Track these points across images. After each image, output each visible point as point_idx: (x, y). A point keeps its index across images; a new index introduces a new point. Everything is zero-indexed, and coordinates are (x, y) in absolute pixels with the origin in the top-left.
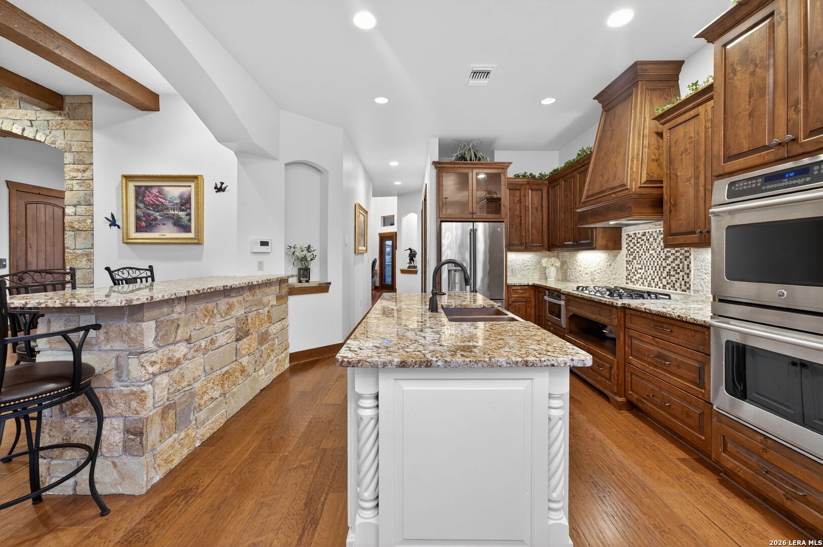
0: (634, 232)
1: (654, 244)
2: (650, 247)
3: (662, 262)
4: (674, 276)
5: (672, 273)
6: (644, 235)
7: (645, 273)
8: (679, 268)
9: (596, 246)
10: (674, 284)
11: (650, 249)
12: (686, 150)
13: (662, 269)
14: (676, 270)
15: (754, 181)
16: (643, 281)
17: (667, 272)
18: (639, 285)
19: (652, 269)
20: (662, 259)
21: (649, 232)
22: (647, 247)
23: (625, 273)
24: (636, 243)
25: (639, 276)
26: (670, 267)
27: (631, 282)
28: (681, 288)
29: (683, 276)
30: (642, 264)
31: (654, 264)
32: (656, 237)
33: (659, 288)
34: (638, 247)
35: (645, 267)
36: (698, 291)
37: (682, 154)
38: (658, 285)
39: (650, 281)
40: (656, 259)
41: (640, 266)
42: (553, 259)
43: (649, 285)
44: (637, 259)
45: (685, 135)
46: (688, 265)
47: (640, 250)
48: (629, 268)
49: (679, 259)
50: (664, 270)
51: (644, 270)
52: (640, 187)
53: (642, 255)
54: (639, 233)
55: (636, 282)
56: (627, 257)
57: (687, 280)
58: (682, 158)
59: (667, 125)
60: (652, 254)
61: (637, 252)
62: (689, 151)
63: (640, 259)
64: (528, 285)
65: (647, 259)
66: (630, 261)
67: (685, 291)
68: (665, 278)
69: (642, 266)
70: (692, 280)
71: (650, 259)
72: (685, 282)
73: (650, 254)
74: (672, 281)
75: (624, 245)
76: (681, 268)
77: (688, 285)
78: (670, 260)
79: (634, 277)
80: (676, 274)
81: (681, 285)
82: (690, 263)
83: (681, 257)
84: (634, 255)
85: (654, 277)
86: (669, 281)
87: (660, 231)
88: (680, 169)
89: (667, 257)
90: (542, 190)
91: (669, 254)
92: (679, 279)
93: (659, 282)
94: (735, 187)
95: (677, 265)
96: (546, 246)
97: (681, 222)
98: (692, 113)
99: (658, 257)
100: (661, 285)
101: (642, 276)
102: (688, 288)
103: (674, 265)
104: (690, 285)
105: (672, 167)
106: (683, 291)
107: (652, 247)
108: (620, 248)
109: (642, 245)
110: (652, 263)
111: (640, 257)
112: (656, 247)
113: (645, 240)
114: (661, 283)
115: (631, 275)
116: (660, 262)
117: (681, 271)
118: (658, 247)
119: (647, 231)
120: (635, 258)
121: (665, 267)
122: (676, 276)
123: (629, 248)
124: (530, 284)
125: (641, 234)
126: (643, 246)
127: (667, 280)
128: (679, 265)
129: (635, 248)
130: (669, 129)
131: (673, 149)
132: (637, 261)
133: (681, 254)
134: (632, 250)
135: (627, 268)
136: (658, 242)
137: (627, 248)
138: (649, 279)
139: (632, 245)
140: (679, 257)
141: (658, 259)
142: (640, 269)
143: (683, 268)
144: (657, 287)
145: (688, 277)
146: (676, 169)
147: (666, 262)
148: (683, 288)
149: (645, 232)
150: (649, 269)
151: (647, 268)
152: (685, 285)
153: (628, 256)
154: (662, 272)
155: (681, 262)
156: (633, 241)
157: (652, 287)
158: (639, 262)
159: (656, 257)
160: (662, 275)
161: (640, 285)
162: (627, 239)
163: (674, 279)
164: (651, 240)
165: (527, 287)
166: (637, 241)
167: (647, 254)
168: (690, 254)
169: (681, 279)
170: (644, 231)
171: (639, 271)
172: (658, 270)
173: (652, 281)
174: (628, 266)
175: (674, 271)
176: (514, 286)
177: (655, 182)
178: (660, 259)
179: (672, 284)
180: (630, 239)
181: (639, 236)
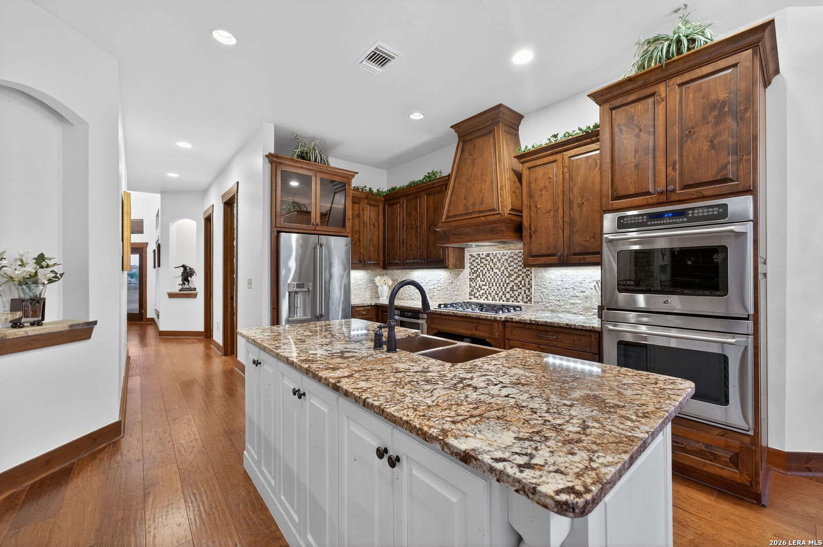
0: (478, 253)
1: (498, 264)
2: (494, 267)
3: (505, 279)
4: (517, 291)
5: (515, 288)
6: (488, 255)
7: (489, 289)
8: (521, 284)
9: (448, 265)
10: (517, 297)
11: (494, 268)
12: (546, 187)
13: (505, 286)
14: (519, 286)
15: (641, 218)
16: (487, 296)
17: (511, 288)
18: (482, 299)
19: (496, 286)
20: (505, 277)
21: (493, 254)
22: (491, 266)
23: (469, 290)
24: (479, 263)
25: (483, 291)
26: (513, 284)
27: (474, 297)
28: (523, 300)
29: (525, 291)
30: (486, 281)
31: (498, 281)
32: (500, 258)
33: (503, 301)
34: (482, 267)
35: (489, 283)
36: (538, 302)
37: (541, 191)
38: (502, 299)
39: (494, 296)
40: (500, 277)
41: (484, 283)
42: (385, 278)
43: (494, 299)
44: (481, 277)
45: (544, 176)
46: (529, 282)
47: (484, 269)
48: (473, 285)
49: (521, 277)
50: (507, 286)
51: (487, 287)
52: (509, 214)
53: (486, 273)
54: (483, 254)
55: (479, 297)
56: (470, 275)
57: (529, 293)
58: (542, 194)
59: (526, 164)
60: (496, 273)
61: (481, 271)
62: (548, 188)
63: (484, 277)
64: (371, 306)
65: (491, 277)
66: (473, 279)
67: (527, 303)
68: (508, 292)
69: (486, 283)
70: (533, 293)
71: (494, 277)
72: (527, 295)
73: (494, 273)
74: (515, 295)
75: (467, 265)
76: (523, 284)
77: (529, 298)
78: (513, 277)
79: (478, 293)
80: (519, 289)
81: (523, 298)
82: (531, 280)
83: (523, 275)
84: (478, 273)
85: (498, 292)
86: (513, 295)
87: (503, 253)
88: (540, 203)
89: (511, 275)
90: (378, 206)
91: (512, 273)
92: (521, 293)
93: (503, 296)
94: (624, 221)
95: (519, 281)
96: (381, 263)
97: (542, 246)
98: (551, 158)
99: (502, 275)
100: (505, 299)
101: (486, 291)
102: (529, 300)
103: (517, 281)
104: (531, 298)
105: (532, 200)
106: (525, 302)
107: (496, 266)
108: (464, 268)
109: (486, 264)
110: (496, 279)
111: (484, 275)
112: (500, 267)
113: (489, 260)
114: (505, 297)
115: (475, 291)
116: (503, 280)
117: (523, 286)
118: (502, 267)
119: (491, 252)
120: (478, 276)
121: (509, 283)
122: (519, 291)
123: (473, 267)
124: (372, 304)
125: (484, 255)
126: (488, 266)
127: (511, 295)
128: (521, 281)
129: (479, 267)
130: (529, 168)
131: (533, 185)
132: (481, 279)
133: (523, 273)
134: (475, 269)
135: (470, 285)
136: (501, 262)
137: (470, 267)
138: (492, 295)
139: (475, 265)
140: (521, 275)
141: (502, 277)
142: (484, 285)
143: (525, 284)
144: (501, 301)
145: (529, 291)
146: (536, 202)
147: (509, 279)
148: (525, 300)
149: (489, 254)
150: (493, 286)
151: (491, 285)
152: (527, 298)
153: (472, 274)
154: (505, 288)
155: (523, 279)
156: (477, 261)
157: (496, 301)
158: (483, 279)
159: (500, 275)
160: (505, 290)
161: (484, 300)
162: (470, 259)
163: (516, 293)
164: (495, 260)
165: (369, 308)
166: (481, 260)
167: (491, 272)
168: (531, 273)
169: (523, 293)
170: (489, 252)
171: (483, 287)
172: (502, 286)
173: (496, 296)
174: (471, 283)
175: (517, 286)
176: (358, 307)
177: (517, 211)
178: (504, 277)
179: (515, 297)
180: (473, 259)
181: (484, 256)
